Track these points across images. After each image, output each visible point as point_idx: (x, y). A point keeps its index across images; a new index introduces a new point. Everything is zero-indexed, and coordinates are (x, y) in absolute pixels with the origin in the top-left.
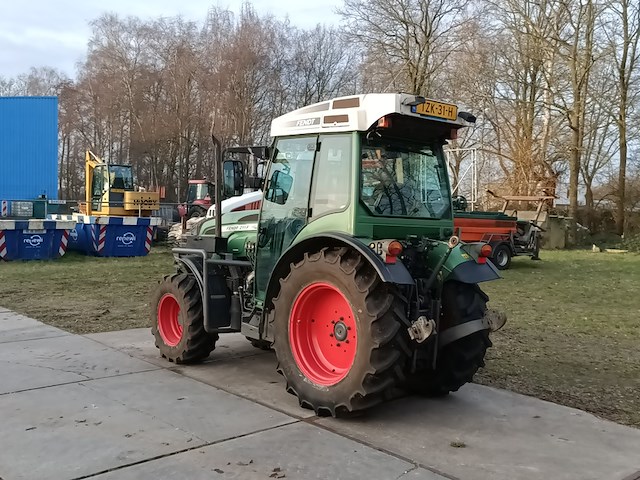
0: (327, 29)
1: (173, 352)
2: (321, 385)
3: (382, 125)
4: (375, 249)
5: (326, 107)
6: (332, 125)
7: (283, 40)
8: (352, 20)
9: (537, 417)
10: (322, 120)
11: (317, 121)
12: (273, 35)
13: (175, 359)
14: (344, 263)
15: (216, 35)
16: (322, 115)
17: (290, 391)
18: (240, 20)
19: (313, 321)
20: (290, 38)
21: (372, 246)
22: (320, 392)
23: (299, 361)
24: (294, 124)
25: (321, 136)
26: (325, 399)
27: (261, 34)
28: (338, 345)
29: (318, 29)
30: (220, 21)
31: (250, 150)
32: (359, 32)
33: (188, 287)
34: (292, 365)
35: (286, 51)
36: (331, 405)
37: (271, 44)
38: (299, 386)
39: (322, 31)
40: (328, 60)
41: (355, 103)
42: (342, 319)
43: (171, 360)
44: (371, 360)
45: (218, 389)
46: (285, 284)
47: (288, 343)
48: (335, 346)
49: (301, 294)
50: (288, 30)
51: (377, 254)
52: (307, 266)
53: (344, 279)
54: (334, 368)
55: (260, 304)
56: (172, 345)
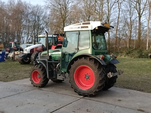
0: (40, 5)
1: (38, 85)
2: (84, 89)
3: (97, 29)
4: (98, 57)
5: (81, 24)
6: (84, 28)
7: (29, 7)
8: (47, 3)
9: (129, 93)
10: (80, 27)
11: (79, 28)
12: (26, 6)
13: (38, 86)
14: (90, 61)
15: (11, 5)
16: (80, 26)
17: (76, 92)
18: (17, 2)
19: (79, 75)
20: (31, 7)
21: (97, 56)
22: (84, 91)
23: (77, 84)
24: (72, 28)
25: (80, 31)
26: (86, 93)
27: (23, 6)
28: (87, 80)
29: (37, 5)
30: (12, 2)
31: (59, 34)
32: (49, 6)
33: (42, 68)
34: (76, 85)
35: (30, 10)
36: (88, 94)
37: (26, 8)
38: (78, 90)
39: (38, 6)
40: (40, 13)
41: (89, 23)
42: (88, 74)
43: (37, 87)
44: (99, 83)
45: (55, 93)
46: (73, 66)
47: (74, 80)
48: (86, 80)
49: (77, 68)
50: (30, 5)
51: (99, 58)
52: (79, 62)
53: (91, 65)
54: (86, 85)
55: (63, 72)
56: (37, 83)
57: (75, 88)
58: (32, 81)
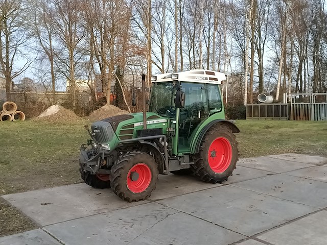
2: (221, 173)
6: (213, 81)
10: (208, 79)
28: (213, 159)
42: (214, 150)
55: (181, 154)
56: (140, 192)
57: (211, 174)
58: (128, 192)
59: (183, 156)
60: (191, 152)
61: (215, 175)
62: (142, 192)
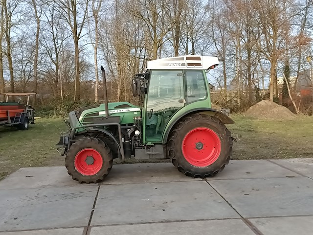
2: (203, 167)
5: (182, 59)
6: (193, 66)
10: (186, 64)
17: (187, 173)
23: (188, 161)
24: (167, 65)
34: (186, 163)
36: (211, 172)
41: (199, 59)
46: (179, 131)
47: (182, 154)
48: (197, 152)
52: (192, 122)
53: (215, 125)
54: (198, 160)
55: (149, 143)
56: (91, 175)
57: (186, 167)
58: (76, 174)
59: (152, 146)
60: (162, 142)
61: (192, 168)
62: (93, 176)
